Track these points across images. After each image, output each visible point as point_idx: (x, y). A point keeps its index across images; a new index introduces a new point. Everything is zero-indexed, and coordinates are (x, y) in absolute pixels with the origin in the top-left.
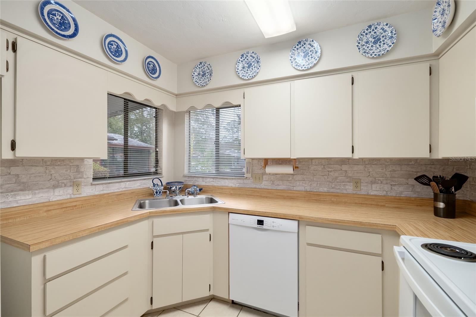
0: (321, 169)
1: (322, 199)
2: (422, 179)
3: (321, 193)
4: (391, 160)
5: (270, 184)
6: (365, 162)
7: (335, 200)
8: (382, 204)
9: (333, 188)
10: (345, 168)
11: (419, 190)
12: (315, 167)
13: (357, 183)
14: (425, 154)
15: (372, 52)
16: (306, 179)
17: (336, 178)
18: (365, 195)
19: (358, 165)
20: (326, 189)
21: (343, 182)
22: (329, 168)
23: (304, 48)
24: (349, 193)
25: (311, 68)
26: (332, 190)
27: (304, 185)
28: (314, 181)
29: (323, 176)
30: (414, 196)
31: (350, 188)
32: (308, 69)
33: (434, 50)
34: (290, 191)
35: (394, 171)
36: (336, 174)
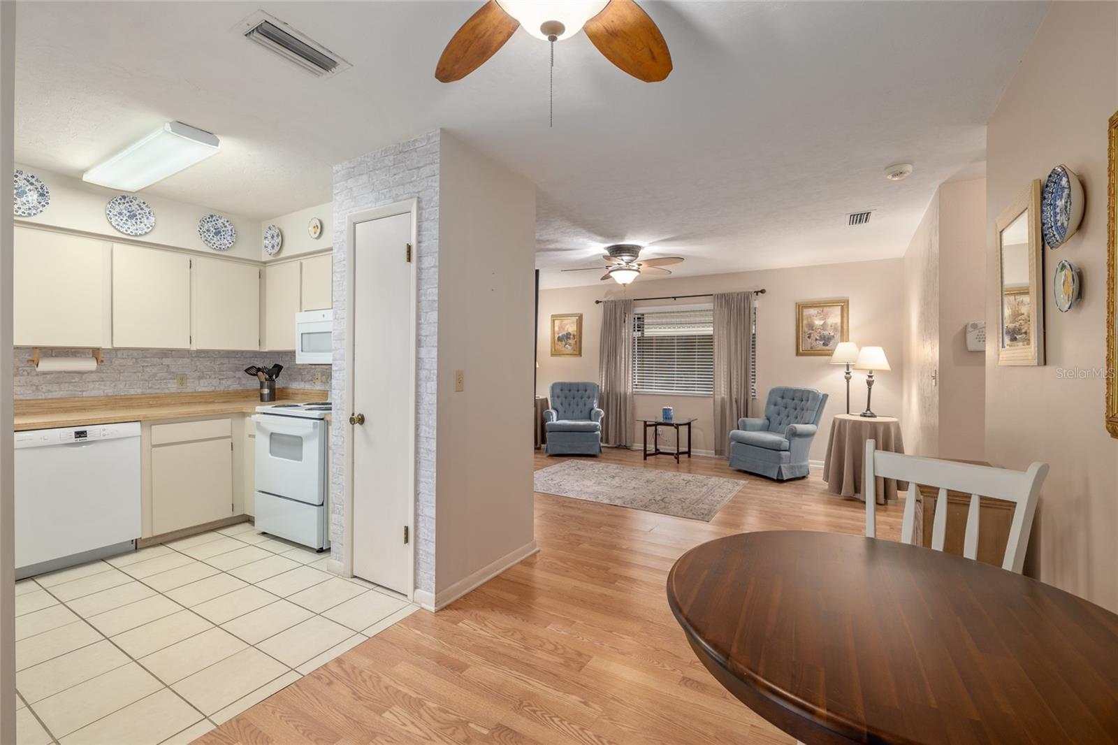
0: (131, 364)
1: (134, 405)
2: (252, 371)
3: (133, 397)
4: (219, 351)
5: (31, 392)
6: (191, 354)
7: (155, 402)
8: (211, 400)
9: (149, 388)
10: (166, 361)
11: (244, 382)
12: (122, 361)
13: (182, 379)
14: (254, 347)
15: (213, 242)
16: (105, 379)
17: (155, 375)
18: (192, 393)
19: (183, 358)
20: (139, 391)
21: (164, 379)
22: (144, 361)
23: (130, 206)
24: (173, 391)
25: (140, 235)
26: (149, 391)
27: (102, 387)
28: (119, 380)
29: (135, 373)
30: (241, 388)
31: (173, 387)
32: (136, 235)
33: (263, 260)
34: (76, 399)
35: (222, 364)
36: (155, 370)
